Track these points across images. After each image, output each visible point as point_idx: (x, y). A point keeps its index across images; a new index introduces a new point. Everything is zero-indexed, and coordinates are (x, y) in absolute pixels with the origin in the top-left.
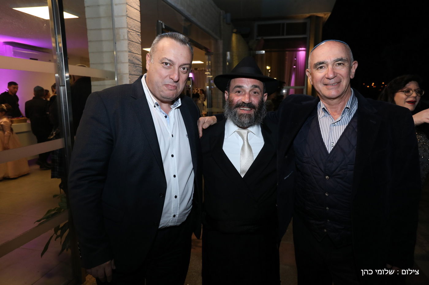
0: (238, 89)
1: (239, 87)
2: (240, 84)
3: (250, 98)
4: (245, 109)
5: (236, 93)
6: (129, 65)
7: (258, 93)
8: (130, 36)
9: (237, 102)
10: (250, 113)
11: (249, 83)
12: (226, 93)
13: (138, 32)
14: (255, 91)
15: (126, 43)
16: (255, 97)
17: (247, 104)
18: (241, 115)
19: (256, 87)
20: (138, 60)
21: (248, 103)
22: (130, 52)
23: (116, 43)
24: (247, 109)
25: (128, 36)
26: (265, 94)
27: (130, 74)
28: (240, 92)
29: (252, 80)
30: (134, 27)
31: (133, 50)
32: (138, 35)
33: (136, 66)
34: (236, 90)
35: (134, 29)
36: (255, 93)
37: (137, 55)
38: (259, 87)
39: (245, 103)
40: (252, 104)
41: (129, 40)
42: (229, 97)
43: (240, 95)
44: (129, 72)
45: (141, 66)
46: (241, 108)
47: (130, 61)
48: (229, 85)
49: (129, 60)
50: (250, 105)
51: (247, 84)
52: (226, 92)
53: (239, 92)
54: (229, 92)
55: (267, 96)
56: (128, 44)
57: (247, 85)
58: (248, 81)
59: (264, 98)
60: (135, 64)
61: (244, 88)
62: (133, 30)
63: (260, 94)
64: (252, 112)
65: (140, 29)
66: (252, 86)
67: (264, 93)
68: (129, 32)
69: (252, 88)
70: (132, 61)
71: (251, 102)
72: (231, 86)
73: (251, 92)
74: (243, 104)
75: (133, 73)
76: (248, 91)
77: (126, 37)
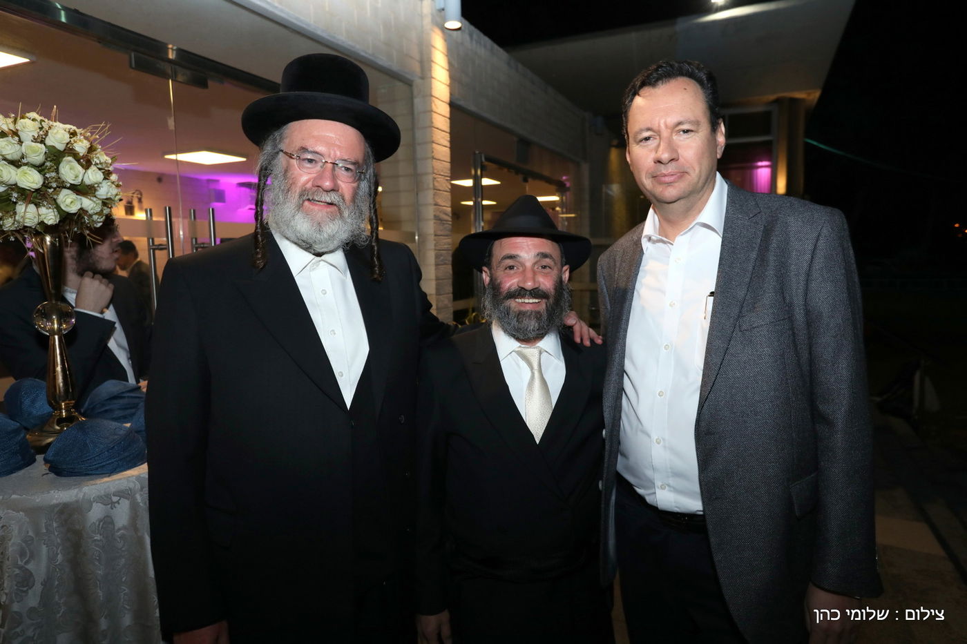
0: (509, 262)
1: (511, 257)
2: (513, 252)
3: (534, 279)
4: (527, 301)
5: (506, 271)
6: (435, 223)
7: (550, 268)
8: (436, 184)
9: (509, 288)
10: (537, 309)
11: (530, 249)
12: (486, 272)
13: (447, 176)
14: (544, 264)
15: (431, 192)
16: (546, 275)
17: (530, 291)
18: (520, 315)
19: (545, 256)
20: (446, 214)
21: (532, 290)
22: (436, 205)
23: (417, 194)
24: (531, 301)
25: (434, 184)
26: (565, 268)
27: (436, 235)
28: (513, 268)
29: (536, 241)
30: (442, 171)
31: (440, 201)
32: (447, 180)
33: (444, 224)
34: (505, 264)
35: (442, 174)
36: (544, 267)
37: (444, 208)
38: (551, 256)
39: (527, 290)
40: (540, 290)
41: (434, 189)
42: (491, 280)
43: (516, 273)
44: (435, 232)
45: (450, 223)
46: (517, 300)
47: (437, 218)
48: (490, 255)
49: (435, 216)
50: (536, 293)
51: (527, 250)
52: (485, 268)
53: (511, 268)
54: (490, 269)
55: (568, 270)
56: (434, 195)
57: (527, 253)
58: (528, 246)
59: (563, 277)
60: (442, 220)
61: (521, 260)
62: (440, 175)
63: (555, 269)
64: (543, 306)
65: (449, 172)
66: (538, 255)
67: (562, 267)
68: (435, 178)
69: (537, 259)
70: (438, 216)
71: (536, 286)
72: (495, 256)
73: (536, 267)
74: (521, 292)
75: (439, 233)
76: (529, 264)
77: (431, 186)
